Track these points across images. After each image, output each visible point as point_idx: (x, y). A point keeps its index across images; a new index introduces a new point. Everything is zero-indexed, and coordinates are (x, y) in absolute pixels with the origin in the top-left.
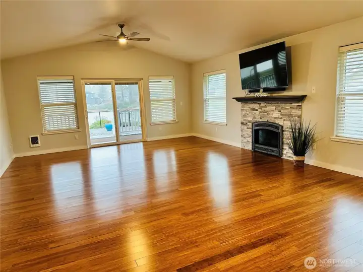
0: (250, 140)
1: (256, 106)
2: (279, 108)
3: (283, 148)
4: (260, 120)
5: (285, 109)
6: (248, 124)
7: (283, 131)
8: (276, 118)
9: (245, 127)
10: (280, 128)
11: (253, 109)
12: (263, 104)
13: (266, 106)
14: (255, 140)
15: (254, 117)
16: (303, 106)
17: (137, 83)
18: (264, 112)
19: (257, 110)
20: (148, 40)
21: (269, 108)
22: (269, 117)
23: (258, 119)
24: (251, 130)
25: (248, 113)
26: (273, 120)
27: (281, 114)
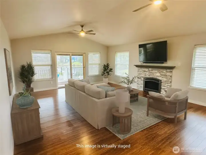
0: (143, 86)
1: (147, 70)
2: (160, 72)
3: (161, 91)
4: (149, 77)
5: (163, 72)
6: (141, 78)
7: (161, 82)
8: (157, 76)
9: (140, 80)
10: (160, 81)
11: (145, 71)
12: (150, 69)
13: (152, 70)
14: (145, 86)
15: (145, 75)
16: (173, 72)
17: (82, 55)
18: (151, 73)
19: (147, 72)
20: (95, 34)
21: (153, 71)
22: (154, 76)
23: (148, 76)
24: (143, 81)
25: (141, 73)
26: (156, 77)
27: (161, 75)
